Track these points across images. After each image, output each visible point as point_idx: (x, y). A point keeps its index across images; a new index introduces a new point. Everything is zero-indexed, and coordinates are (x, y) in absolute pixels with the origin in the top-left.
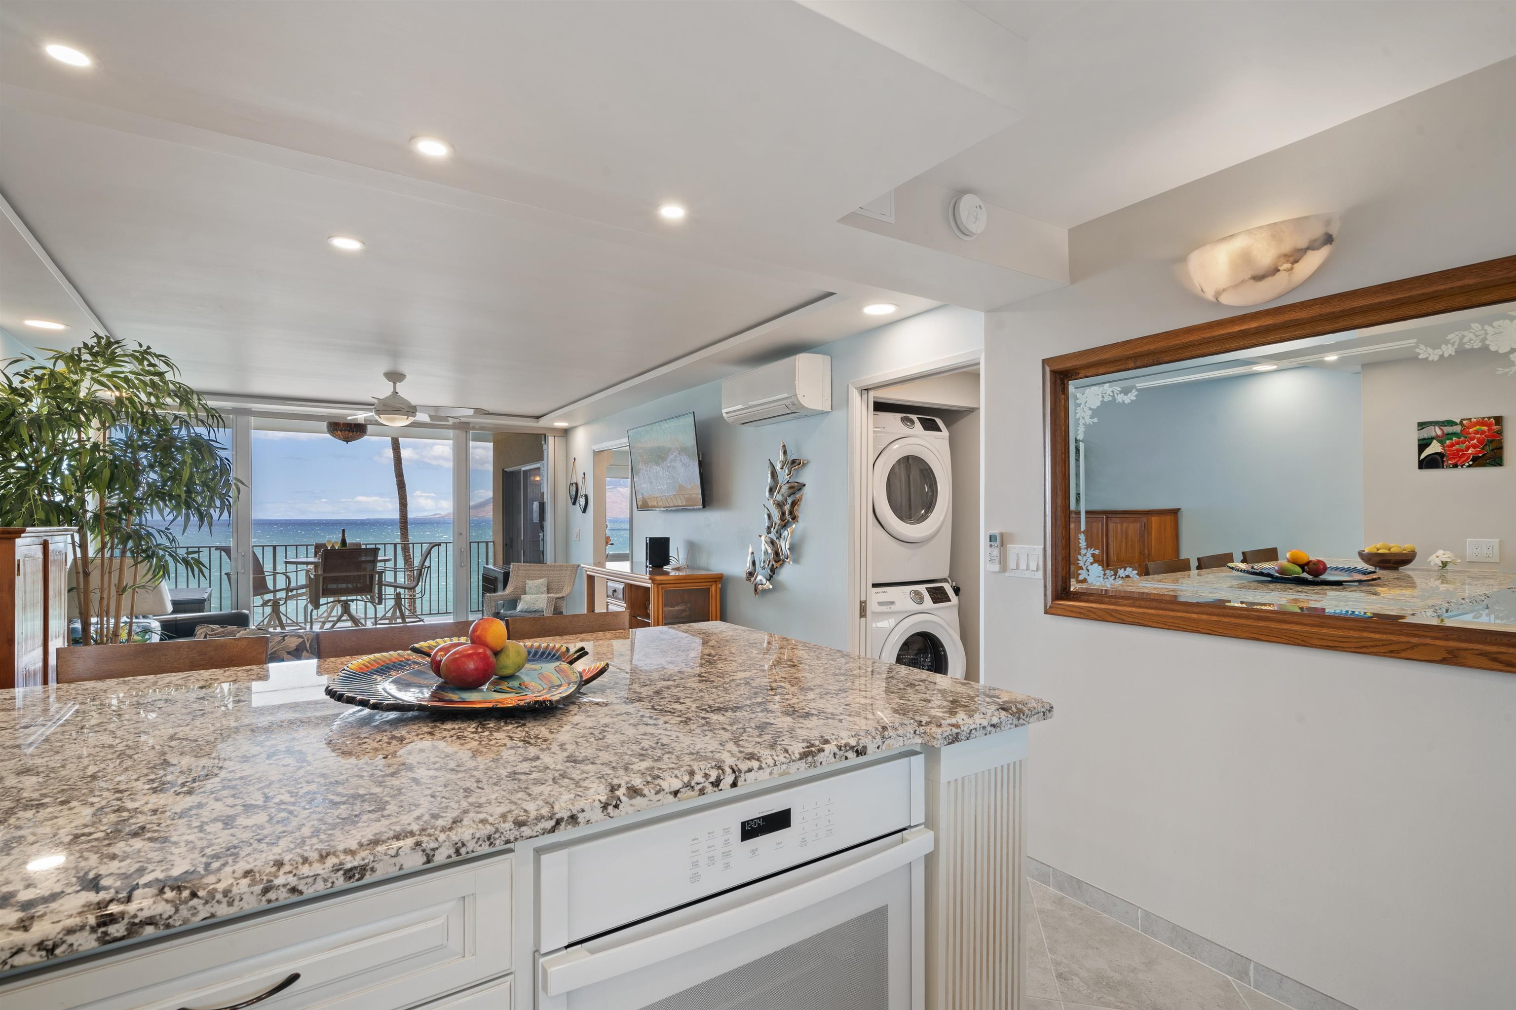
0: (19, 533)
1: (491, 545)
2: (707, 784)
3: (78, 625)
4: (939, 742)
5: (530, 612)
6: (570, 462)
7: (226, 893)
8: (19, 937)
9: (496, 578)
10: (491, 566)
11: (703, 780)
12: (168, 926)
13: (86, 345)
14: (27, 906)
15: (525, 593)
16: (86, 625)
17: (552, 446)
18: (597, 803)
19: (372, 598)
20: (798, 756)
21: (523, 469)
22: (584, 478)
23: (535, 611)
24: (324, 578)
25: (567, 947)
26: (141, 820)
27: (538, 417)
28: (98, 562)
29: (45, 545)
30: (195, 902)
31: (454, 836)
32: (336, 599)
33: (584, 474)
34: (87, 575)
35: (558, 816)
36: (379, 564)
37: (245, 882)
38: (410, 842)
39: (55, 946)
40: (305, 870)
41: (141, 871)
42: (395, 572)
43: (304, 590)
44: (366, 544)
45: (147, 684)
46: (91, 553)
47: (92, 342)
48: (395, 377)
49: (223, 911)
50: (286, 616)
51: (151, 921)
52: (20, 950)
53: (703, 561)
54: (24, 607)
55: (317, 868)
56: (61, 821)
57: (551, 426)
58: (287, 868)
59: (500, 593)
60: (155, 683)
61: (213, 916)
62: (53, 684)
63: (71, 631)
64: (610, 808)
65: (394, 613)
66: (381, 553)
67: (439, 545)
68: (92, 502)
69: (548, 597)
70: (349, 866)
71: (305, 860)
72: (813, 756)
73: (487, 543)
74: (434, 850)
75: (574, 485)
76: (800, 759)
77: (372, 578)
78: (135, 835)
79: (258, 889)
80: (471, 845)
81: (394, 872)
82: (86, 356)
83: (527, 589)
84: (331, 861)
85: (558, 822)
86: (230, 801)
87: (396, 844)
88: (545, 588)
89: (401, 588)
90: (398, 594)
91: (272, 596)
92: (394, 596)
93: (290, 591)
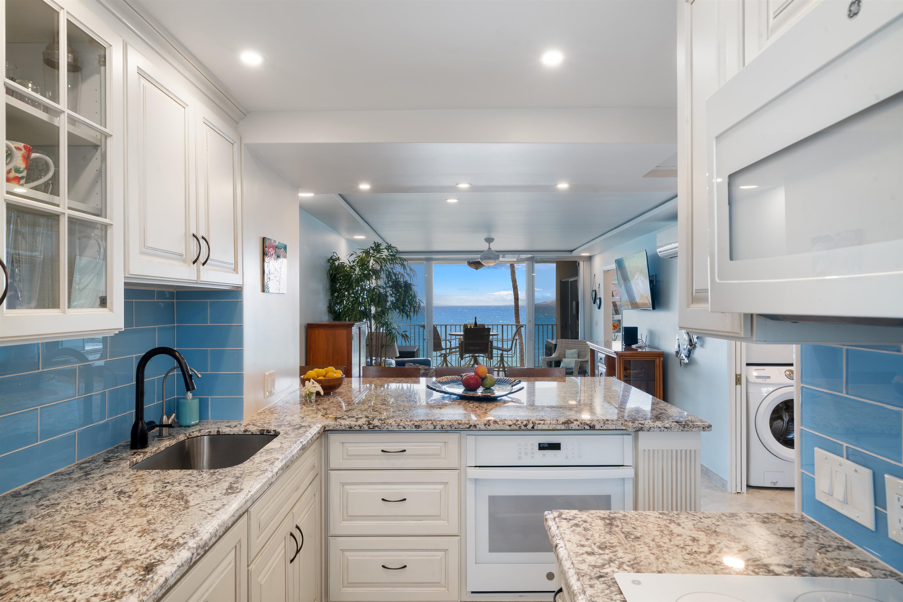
0: (353, 325)
1: (555, 327)
2: (522, 425)
3: (369, 360)
4: (630, 429)
6: (592, 277)
7: (391, 424)
8: (356, 423)
9: (551, 347)
10: (549, 340)
11: (520, 423)
12: (380, 428)
13: (371, 247)
14: (357, 418)
15: (565, 357)
16: (371, 360)
17: (582, 267)
18: (483, 423)
19: (488, 355)
20: (561, 423)
21: (570, 280)
22: (599, 287)
23: (570, 369)
24: (465, 343)
25: (475, 467)
26: (377, 409)
27: (571, 251)
28: (375, 334)
29: (360, 328)
30: (385, 424)
31: (441, 423)
32: (473, 355)
33: (599, 285)
34: (372, 339)
35: (470, 424)
36: (491, 337)
37: (394, 422)
38: (430, 422)
39: (361, 427)
40: (406, 423)
41: (376, 417)
42: (503, 341)
43: (458, 349)
44: (488, 325)
45: (385, 380)
46: (373, 330)
47: (373, 246)
48: (489, 240)
49: (390, 428)
50: (451, 364)
51: (377, 426)
52: (356, 426)
53: (656, 343)
54: (354, 352)
55: (409, 423)
56: (362, 407)
57: (579, 255)
58: (403, 422)
59: (549, 358)
60: (386, 380)
61: (388, 429)
62: (362, 378)
63: (367, 362)
64: (487, 426)
65: (500, 365)
66: (491, 330)
68: (373, 309)
69: (576, 361)
70: (416, 424)
71: (407, 421)
72: (568, 424)
73: (552, 325)
74: (436, 425)
75: (594, 291)
76: (562, 424)
77: (487, 344)
78: (376, 411)
79: (397, 425)
80: (446, 427)
81: (426, 429)
82: (372, 251)
83: (566, 355)
84: (412, 422)
85: (471, 426)
86: (396, 409)
87: (427, 422)
88: (577, 356)
89: (503, 350)
90: (502, 354)
91: (443, 352)
92: (500, 355)
93: (452, 349)
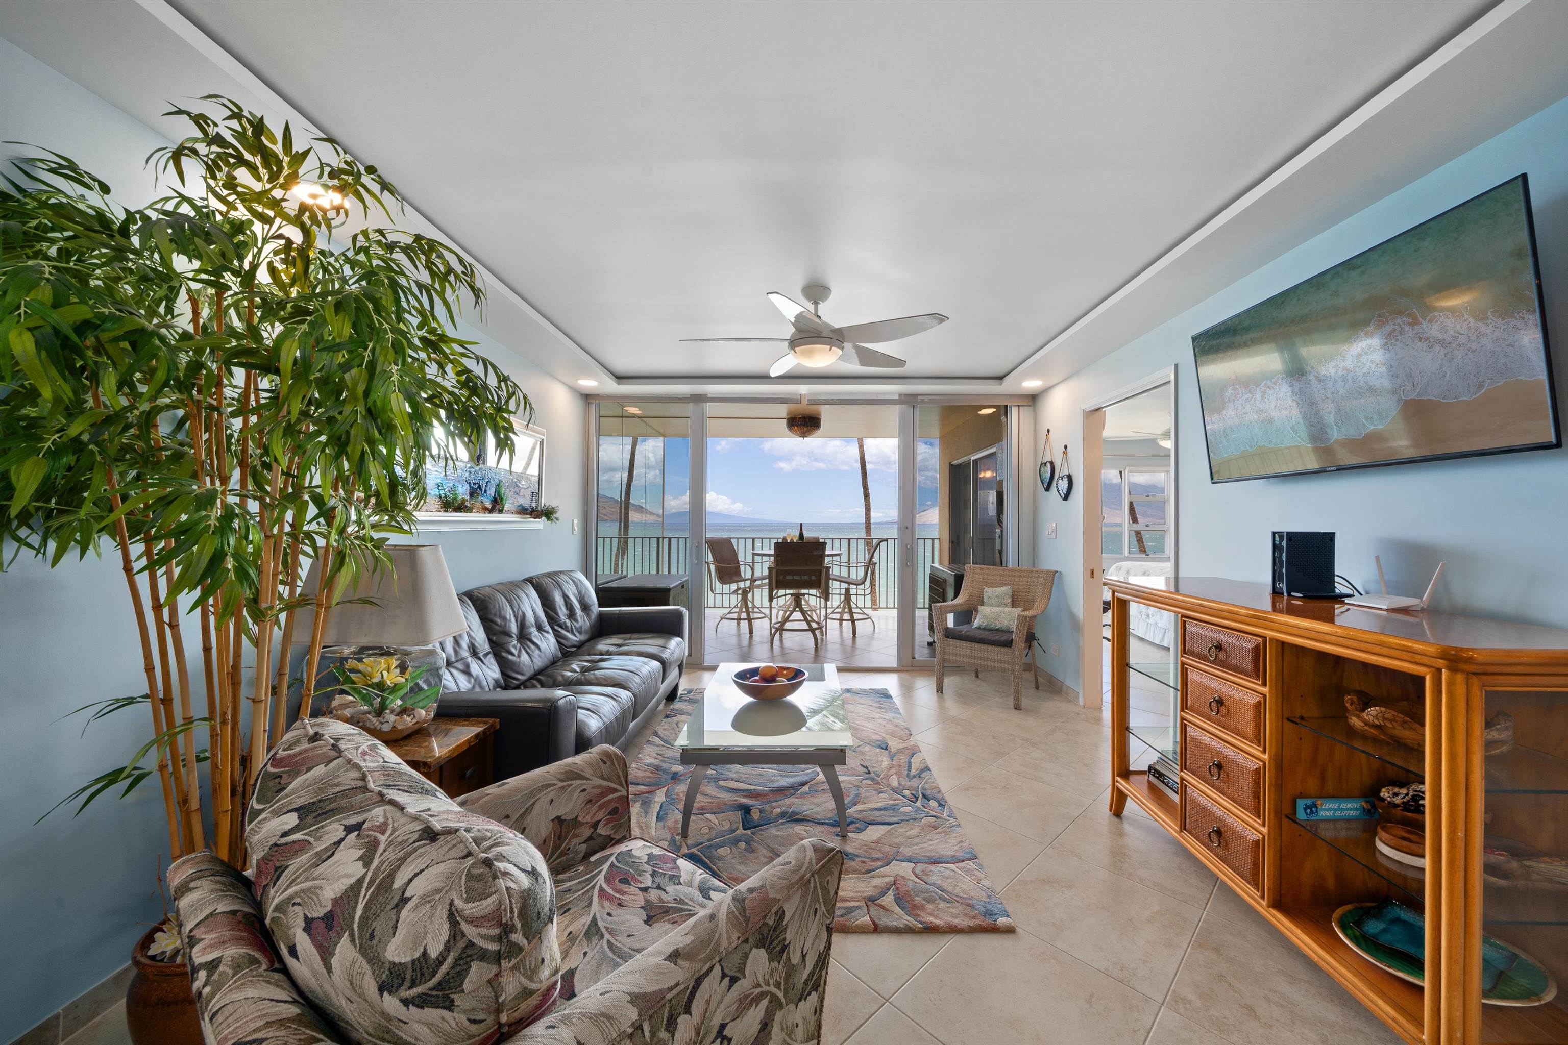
5: (991, 630)
6: (1043, 436)
9: (945, 581)
10: (936, 565)
15: (983, 604)
17: (1017, 420)
19: (821, 591)
21: (973, 458)
22: (1065, 452)
23: (997, 630)
24: (777, 571)
27: (1001, 378)
32: (794, 591)
33: (1066, 447)
36: (827, 559)
43: (765, 581)
50: (754, 607)
57: (1016, 390)
59: (949, 603)
65: (844, 608)
67: (886, 540)
69: (1017, 614)
73: (933, 540)
75: (1049, 465)
77: (821, 571)
83: (986, 599)
88: (1009, 600)
89: (849, 583)
90: (847, 590)
91: (741, 585)
92: (843, 592)
93: (755, 581)
